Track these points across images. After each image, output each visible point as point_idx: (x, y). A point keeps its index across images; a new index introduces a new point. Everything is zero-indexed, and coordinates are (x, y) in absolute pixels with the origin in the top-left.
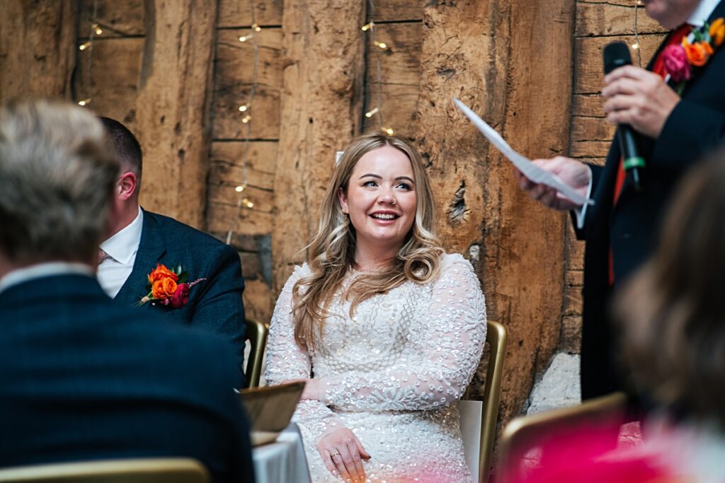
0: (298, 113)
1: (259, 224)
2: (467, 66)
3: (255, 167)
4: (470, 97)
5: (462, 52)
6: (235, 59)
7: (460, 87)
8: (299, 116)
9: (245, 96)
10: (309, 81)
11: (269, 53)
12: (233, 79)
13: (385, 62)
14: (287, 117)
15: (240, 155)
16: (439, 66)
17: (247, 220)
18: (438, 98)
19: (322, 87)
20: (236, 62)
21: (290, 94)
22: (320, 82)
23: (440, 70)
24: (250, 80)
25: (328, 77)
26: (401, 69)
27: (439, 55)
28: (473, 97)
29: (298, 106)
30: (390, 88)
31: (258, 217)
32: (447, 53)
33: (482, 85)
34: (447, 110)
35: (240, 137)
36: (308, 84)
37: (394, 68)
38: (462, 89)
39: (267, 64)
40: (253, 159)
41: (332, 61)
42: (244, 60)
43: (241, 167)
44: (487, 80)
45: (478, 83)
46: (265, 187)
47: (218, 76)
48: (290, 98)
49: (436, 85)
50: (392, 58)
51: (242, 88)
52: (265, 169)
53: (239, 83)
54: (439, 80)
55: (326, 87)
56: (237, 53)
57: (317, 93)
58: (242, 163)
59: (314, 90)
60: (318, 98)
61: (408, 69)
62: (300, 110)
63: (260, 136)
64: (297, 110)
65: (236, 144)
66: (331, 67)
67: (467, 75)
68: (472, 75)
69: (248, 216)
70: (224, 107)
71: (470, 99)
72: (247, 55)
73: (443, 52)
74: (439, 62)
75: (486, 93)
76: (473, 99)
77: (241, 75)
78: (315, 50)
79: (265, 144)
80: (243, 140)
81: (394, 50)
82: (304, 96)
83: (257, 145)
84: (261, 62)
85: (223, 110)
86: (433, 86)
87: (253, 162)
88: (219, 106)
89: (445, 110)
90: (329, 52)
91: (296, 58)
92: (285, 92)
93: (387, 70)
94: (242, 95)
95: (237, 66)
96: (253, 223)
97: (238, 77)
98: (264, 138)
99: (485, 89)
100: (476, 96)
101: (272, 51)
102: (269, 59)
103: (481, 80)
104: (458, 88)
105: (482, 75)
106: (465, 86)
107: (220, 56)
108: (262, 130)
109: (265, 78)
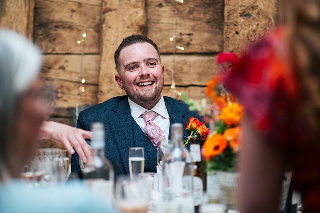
0: (116, 38)
1: (70, 101)
2: (261, 12)
3: (67, 69)
4: (263, 29)
5: (257, 5)
6: (49, 7)
7: (256, 23)
8: (117, 40)
9: (57, 29)
10: (123, 20)
11: (75, 5)
12: (48, 19)
13: (158, 11)
14: (108, 41)
15: (56, 62)
16: (241, 12)
17: (61, 99)
18: (241, 30)
19: (132, 24)
20: (50, 9)
21: (110, 27)
22: (131, 21)
23: (241, 15)
24: (61, 20)
25: (136, 18)
26: (169, 15)
27: (241, 6)
28: (266, 29)
29: (116, 34)
30: (161, 26)
31: (69, 97)
32: (247, 5)
33: (272, 23)
34: (247, 36)
35: (54, 52)
36: (122, 22)
37: (164, 14)
38: (258, 25)
39: (73, 11)
40: (66, 65)
41: (137, 10)
42: (56, 8)
43: (56, 69)
44: (275, 20)
45: (269, 21)
46: (74, 80)
47: (38, 18)
48: (110, 30)
49: (239, 22)
50: (162, 9)
51: (54, 24)
52: (74, 70)
53: (52, 22)
54: (241, 20)
55: (135, 24)
56: (50, 4)
57: (128, 27)
58: (57, 67)
59: (126, 26)
60: (129, 30)
61: (174, 15)
62: (117, 36)
63: (69, 51)
64: (115, 36)
65: (52, 56)
66: (137, 13)
67: (261, 17)
68: (265, 17)
69: (61, 97)
70: (42, 35)
71: (264, 30)
72: (58, 6)
73: (244, 5)
74: (241, 10)
75: (274, 27)
76: (265, 30)
77: (54, 16)
78: (126, 3)
79: (74, 56)
80: (57, 54)
81: (164, 4)
82: (120, 29)
83: (68, 57)
84: (68, 9)
85: (42, 37)
86: (237, 23)
87: (65, 66)
88: (38, 35)
89: (246, 36)
90: (136, 4)
91: (114, 7)
92: (106, 26)
93: (159, 15)
94: (55, 28)
95: (51, 11)
96: (65, 101)
97: (52, 18)
98: (72, 53)
99: (273, 24)
100: (268, 28)
101: (77, 4)
102: (74, 8)
103: (271, 20)
104: (255, 24)
105: (271, 17)
106: (260, 23)
107: (38, 6)
108: (70, 48)
109: (72, 19)
